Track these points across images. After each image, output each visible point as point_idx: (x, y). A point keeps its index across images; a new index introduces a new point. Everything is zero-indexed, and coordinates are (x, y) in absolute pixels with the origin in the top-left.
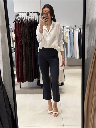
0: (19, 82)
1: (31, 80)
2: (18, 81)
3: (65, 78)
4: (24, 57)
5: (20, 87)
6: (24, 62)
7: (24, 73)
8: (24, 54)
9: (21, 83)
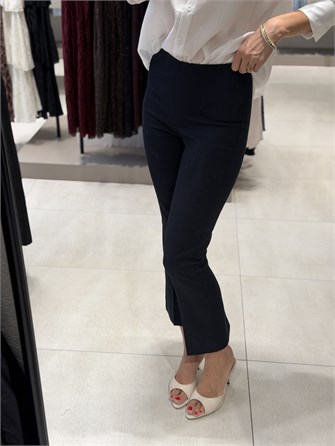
0: (78, 134)
1: (123, 130)
2: (72, 131)
3: (264, 129)
4: (98, 31)
5: (82, 152)
6: (98, 55)
7: (97, 103)
8: (97, 17)
9: (86, 139)
